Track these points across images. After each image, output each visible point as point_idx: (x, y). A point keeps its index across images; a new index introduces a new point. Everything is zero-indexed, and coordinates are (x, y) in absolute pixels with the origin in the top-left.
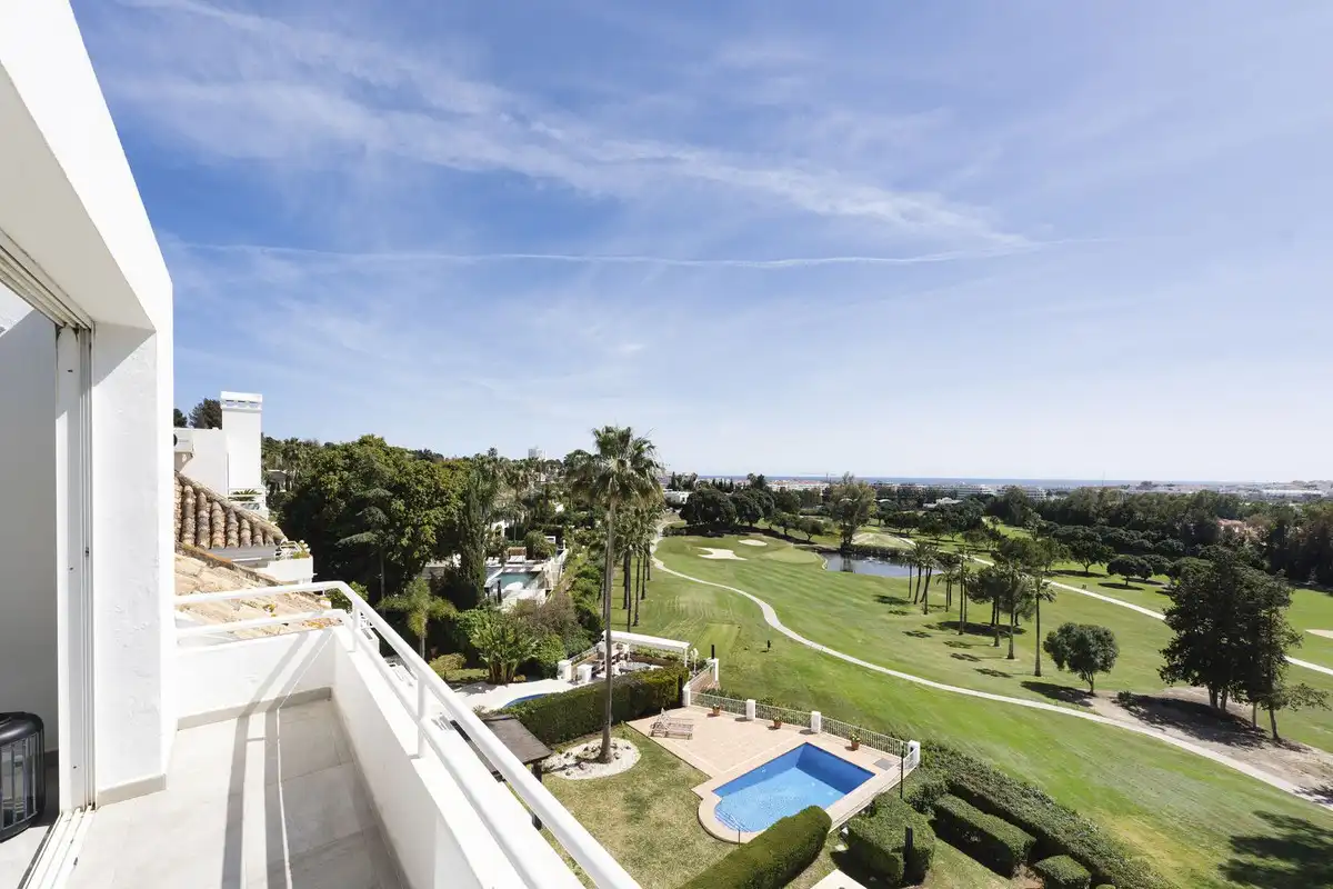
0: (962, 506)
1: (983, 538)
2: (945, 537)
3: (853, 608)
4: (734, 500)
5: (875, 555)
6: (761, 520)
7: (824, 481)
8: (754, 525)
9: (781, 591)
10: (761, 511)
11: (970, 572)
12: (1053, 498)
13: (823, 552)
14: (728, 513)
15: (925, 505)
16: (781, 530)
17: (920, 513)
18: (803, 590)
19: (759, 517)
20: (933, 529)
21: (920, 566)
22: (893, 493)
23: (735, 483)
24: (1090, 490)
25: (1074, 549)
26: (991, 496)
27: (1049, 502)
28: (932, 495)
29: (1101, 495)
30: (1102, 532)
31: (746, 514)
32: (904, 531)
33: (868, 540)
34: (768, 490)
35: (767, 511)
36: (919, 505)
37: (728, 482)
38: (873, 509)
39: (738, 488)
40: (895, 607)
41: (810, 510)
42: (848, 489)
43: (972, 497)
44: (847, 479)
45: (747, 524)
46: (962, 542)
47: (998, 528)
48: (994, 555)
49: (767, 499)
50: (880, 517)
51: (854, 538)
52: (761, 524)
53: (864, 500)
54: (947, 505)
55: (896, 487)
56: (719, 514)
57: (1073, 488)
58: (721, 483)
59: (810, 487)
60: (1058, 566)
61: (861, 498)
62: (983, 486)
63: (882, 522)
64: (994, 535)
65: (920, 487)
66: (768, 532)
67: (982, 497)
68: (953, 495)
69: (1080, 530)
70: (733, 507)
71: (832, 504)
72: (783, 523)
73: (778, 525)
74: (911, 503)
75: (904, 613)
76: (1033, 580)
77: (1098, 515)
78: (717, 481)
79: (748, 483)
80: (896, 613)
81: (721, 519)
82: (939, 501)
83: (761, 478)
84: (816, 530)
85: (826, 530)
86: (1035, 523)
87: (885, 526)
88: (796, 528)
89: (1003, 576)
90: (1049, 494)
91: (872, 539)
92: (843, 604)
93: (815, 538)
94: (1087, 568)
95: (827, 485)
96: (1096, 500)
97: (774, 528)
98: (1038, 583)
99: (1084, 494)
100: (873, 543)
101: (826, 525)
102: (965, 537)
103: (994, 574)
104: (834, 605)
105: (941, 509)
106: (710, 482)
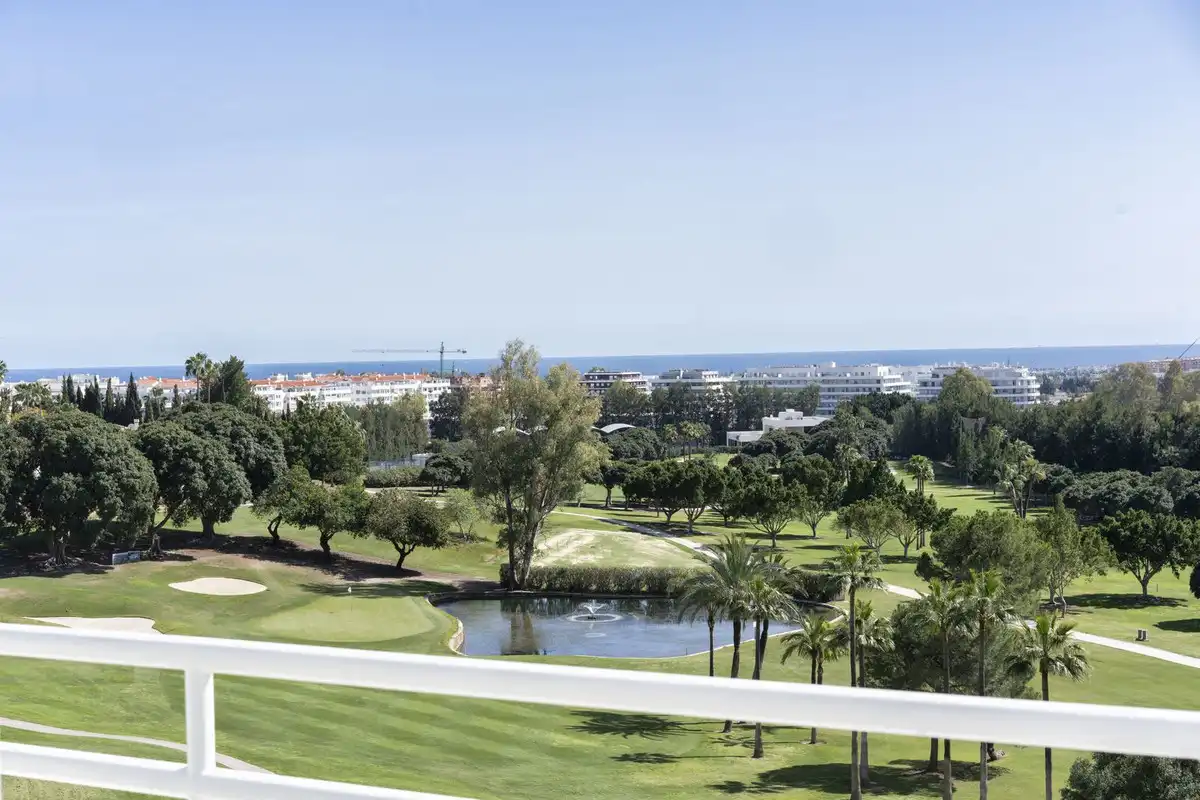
0: (832, 432)
1: (891, 524)
2: (793, 527)
3: (552, 763)
4: (151, 448)
5: (603, 595)
6: (244, 509)
7: (434, 373)
8: (220, 528)
9: (323, 736)
10: (241, 476)
11: (874, 617)
12: (1057, 398)
13: (444, 596)
14: (129, 492)
15: (731, 435)
16: (308, 538)
17: (721, 461)
18: (397, 723)
19: (237, 499)
20: (757, 505)
21: (737, 617)
22: (643, 403)
23: (144, 389)
24: (1140, 372)
25: (1111, 536)
26: (907, 398)
27: (1048, 409)
28: (750, 406)
29: (1166, 385)
30: (1173, 485)
31: (192, 493)
32: (680, 516)
33: (583, 550)
34: (258, 408)
35: (261, 477)
36: (718, 440)
37: (120, 387)
38: (590, 453)
39: (155, 408)
40: (638, 743)
41: (396, 470)
42: (512, 395)
43: (855, 407)
44: (512, 364)
45: (195, 525)
46: (838, 537)
47: (929, 490)
48: (925, 568)
49: (262, 437)
50: (610, 479)
51: (541, 545)
52: (245, 522)
53: (566, 427)
54: (793, 432)
55: (647, 384)
56: (94, 494)
57: (1099, 370)
58: (93, 393)
59: (388, 393)
60: (1079, 586)
61: (555, 417)
62: (882, 371)
63: (618, 493)
64: (921, 513)
65: (715, 380)
66: (272, 548)
67: (884, 405)
68: (805, 401)
69: (1125, 483)
70: (144, 472)
71: (468, 443)
72: (314, 516)
73: (302, 520)
74: (695, 430)
75: (661, 759)
76: (1032, 625)
77: (1160, 437)
78: (81, 385)
79: (189, 387)
80: (640, 758)
81: (107, 513)
82: (769, 421)
83: (233, 369)
84: (424, 531)
85: (454, 528)
86: (1021, 469)
87: (626, 506)
88: (358, 527)
89: (959, 617)
90: (1047, 389)
91: (593, 549)
92: (522, 753)
93: (420, 558)
94: (1144, 583)
95: (444, 385)
96: (1153, 397)
97: (288, 532)
98: (1042, 629)
99: (1127, 380)
100: (592, 560)
101: (453, 513)
102: (845, 522)
103: (933, 616)
104: (498, 761)
105: (778, 446)
106: (56, 388)
